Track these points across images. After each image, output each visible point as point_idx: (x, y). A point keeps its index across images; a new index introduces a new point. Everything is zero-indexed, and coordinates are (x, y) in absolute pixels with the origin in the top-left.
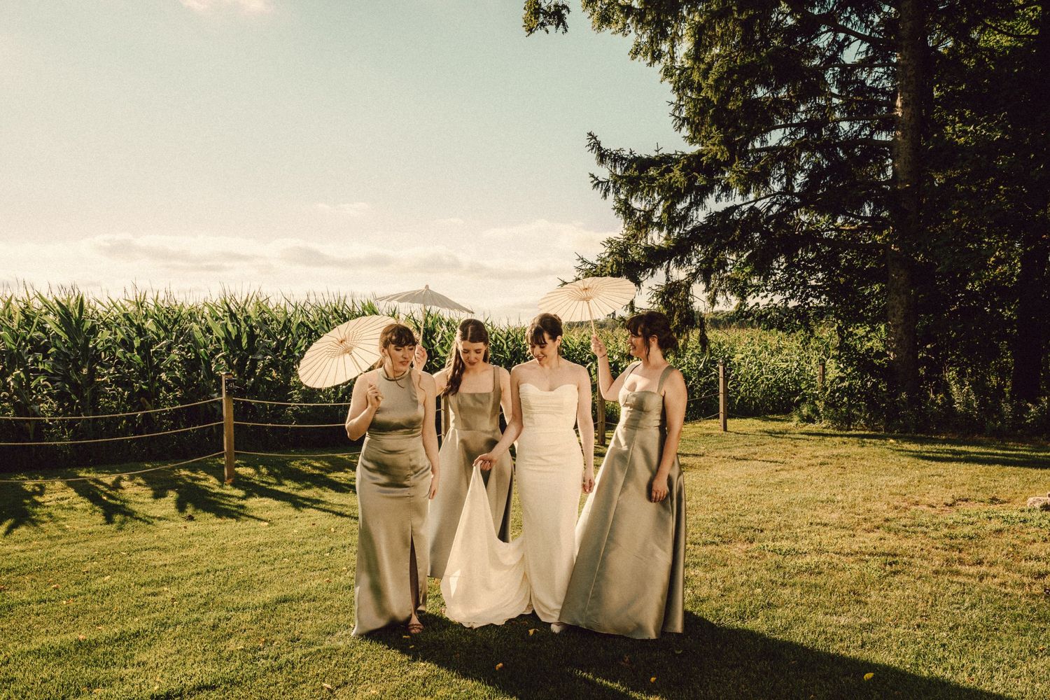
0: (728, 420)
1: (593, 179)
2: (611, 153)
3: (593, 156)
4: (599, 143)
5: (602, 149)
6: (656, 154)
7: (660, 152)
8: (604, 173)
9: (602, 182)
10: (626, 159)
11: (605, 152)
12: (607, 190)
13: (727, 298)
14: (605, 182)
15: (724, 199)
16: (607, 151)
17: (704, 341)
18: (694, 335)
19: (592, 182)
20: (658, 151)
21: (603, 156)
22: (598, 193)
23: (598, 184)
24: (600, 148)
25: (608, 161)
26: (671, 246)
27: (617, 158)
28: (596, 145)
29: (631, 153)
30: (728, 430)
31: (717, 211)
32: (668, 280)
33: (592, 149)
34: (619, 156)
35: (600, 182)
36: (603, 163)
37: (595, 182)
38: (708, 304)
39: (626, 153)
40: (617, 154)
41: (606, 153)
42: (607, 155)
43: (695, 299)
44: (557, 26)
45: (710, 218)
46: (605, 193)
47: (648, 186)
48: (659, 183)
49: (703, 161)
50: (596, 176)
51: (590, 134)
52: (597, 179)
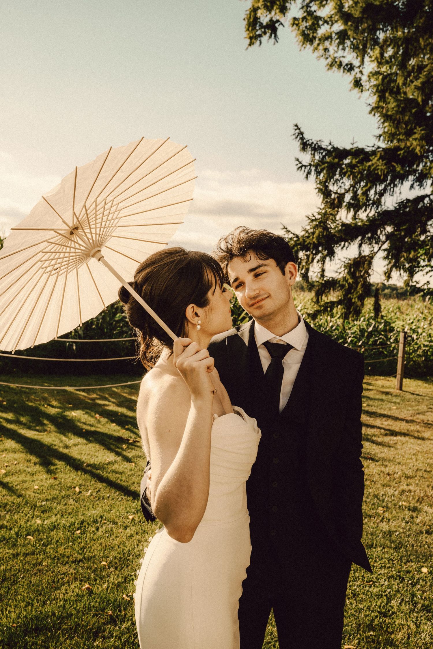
0: (404, 380)
1: (297, 162)
2: (312, 143)
3: (297, 144)
4: (302, 133)
5: (304, 139)
6: (351, 147)
7: (355, 146)
8: (306, 158)
9: (305, 166)
10: (324, 149)
11: (307, 141)
12: (309, 173)
13: (400, 274)
14: (307, 166)
15: (417, 188)
16: (308, 140)
17: (377, 308)
18: (369, 303)
19: (297, 165)
20: (353, 144)
21: (305, 145)
22: (302, 174)
23: (301, 167)
24: (302, 139)
25: (309, 149)
26: (366, 225)
27: (316, 148)
28: (300, 135)
29: (330, 144)
30: (404, 389)
31: (408, 198)
32: (360, 253)
33: (296, 138)
34: (318, 146)
35: (303, 166)
36: (305, 151)
37: (300, 165)
38: (384, 277)
39: (324, 144)
40: (317, 143)
41: (308, 143)
42: (309, 144)
43: (375, 273)
44: (270, 37)
45: (403, 205)
46: (307, 175)
47: (350, 171)
48: (359, 169)
49: (400, 154)
50: (300, 160)
51: (296, 125)
52: (300, 163)
